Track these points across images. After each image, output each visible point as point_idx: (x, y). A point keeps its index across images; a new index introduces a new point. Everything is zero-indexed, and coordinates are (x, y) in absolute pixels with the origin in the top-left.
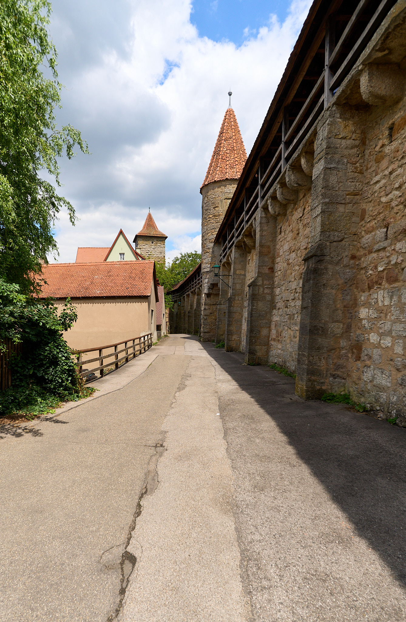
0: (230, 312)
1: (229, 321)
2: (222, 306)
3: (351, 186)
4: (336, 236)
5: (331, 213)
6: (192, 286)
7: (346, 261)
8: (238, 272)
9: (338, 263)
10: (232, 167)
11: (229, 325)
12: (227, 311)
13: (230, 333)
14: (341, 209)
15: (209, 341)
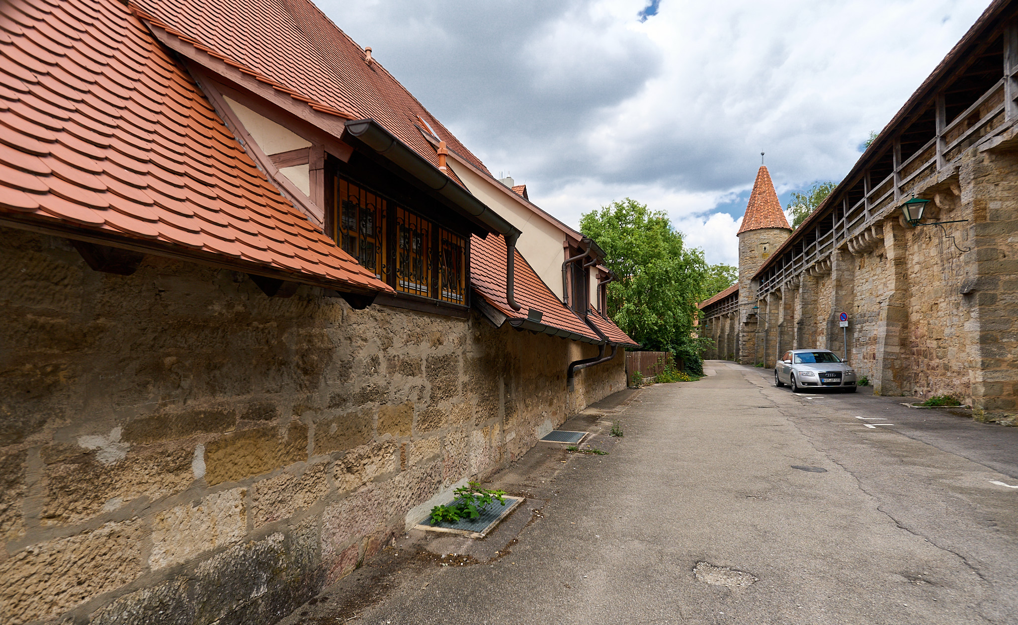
0: (767, 340)
1: (766, 346)
2: (760, 334)
3: (813, 298)
4: (808, 316)
5: (805, 308)
6: (722, 309)
7: (812, 325)
8: (772, 311)
9: (809, 325)
10: (766, 218)
11: (767, 349)
12: (765, 339)
13: (767, 355)
14: (810, 306)
15: (748, 363)
